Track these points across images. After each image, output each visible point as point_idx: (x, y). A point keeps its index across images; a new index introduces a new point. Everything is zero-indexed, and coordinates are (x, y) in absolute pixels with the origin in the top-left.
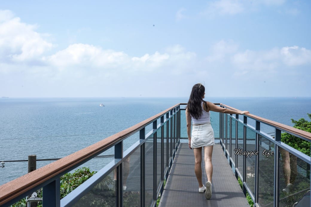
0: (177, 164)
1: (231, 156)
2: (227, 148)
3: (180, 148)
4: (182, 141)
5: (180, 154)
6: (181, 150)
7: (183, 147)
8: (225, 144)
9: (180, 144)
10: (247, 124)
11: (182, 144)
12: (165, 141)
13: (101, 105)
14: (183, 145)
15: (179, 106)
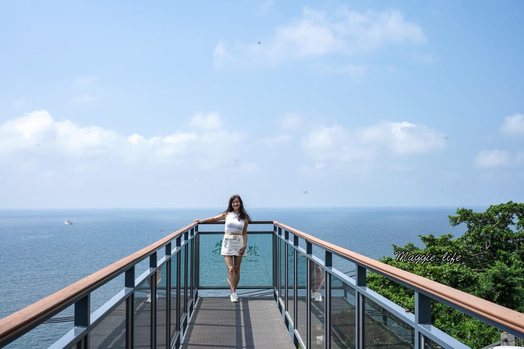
0: (190, 345)
1: (296, 327)
2: (287, 309)
3: (198, 309)
4: (202, 293)
5: (197, 321)
6: (200, 312)
7: (203, 306)
8: (283, 299)
9: (198, 298)
10: (333, 269)
11: (201, 299)
12: (174, 293)
13: (67, 222)
14: (204, 301)
15: (197, 227)
